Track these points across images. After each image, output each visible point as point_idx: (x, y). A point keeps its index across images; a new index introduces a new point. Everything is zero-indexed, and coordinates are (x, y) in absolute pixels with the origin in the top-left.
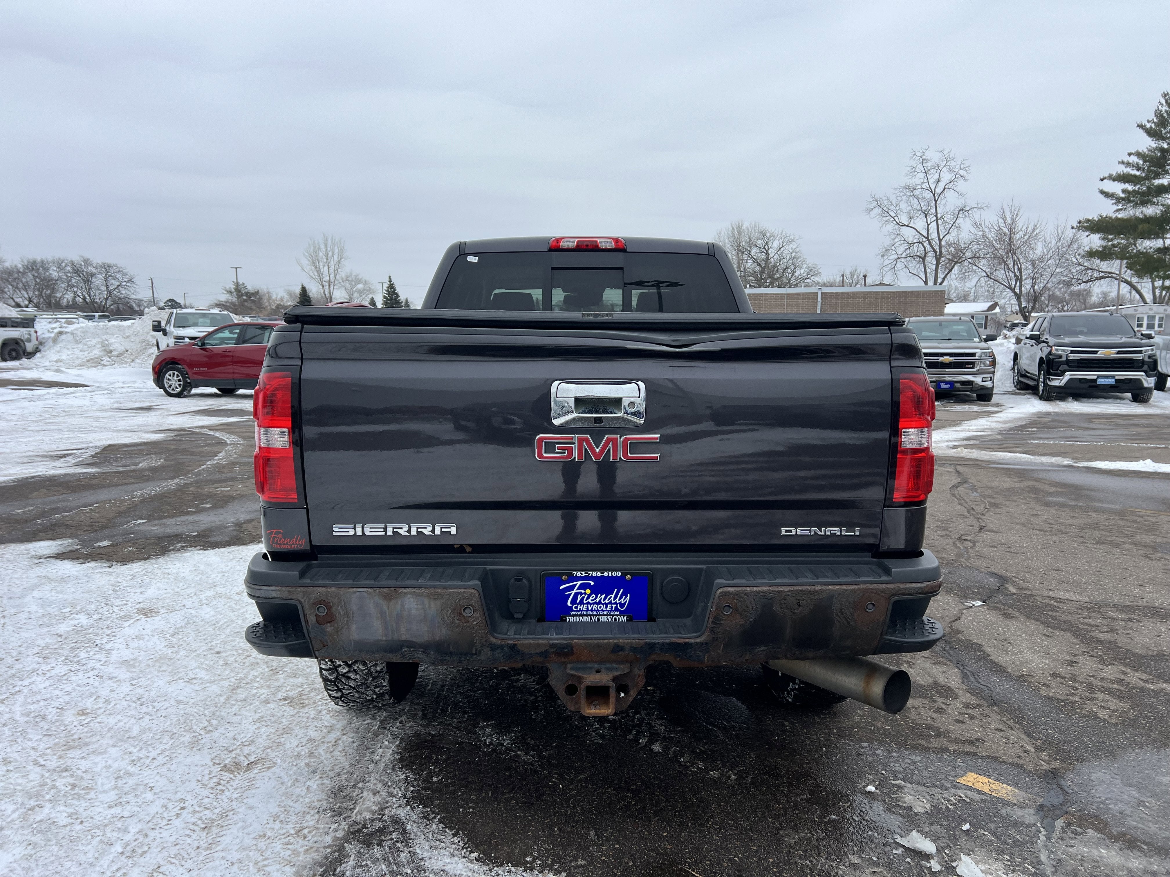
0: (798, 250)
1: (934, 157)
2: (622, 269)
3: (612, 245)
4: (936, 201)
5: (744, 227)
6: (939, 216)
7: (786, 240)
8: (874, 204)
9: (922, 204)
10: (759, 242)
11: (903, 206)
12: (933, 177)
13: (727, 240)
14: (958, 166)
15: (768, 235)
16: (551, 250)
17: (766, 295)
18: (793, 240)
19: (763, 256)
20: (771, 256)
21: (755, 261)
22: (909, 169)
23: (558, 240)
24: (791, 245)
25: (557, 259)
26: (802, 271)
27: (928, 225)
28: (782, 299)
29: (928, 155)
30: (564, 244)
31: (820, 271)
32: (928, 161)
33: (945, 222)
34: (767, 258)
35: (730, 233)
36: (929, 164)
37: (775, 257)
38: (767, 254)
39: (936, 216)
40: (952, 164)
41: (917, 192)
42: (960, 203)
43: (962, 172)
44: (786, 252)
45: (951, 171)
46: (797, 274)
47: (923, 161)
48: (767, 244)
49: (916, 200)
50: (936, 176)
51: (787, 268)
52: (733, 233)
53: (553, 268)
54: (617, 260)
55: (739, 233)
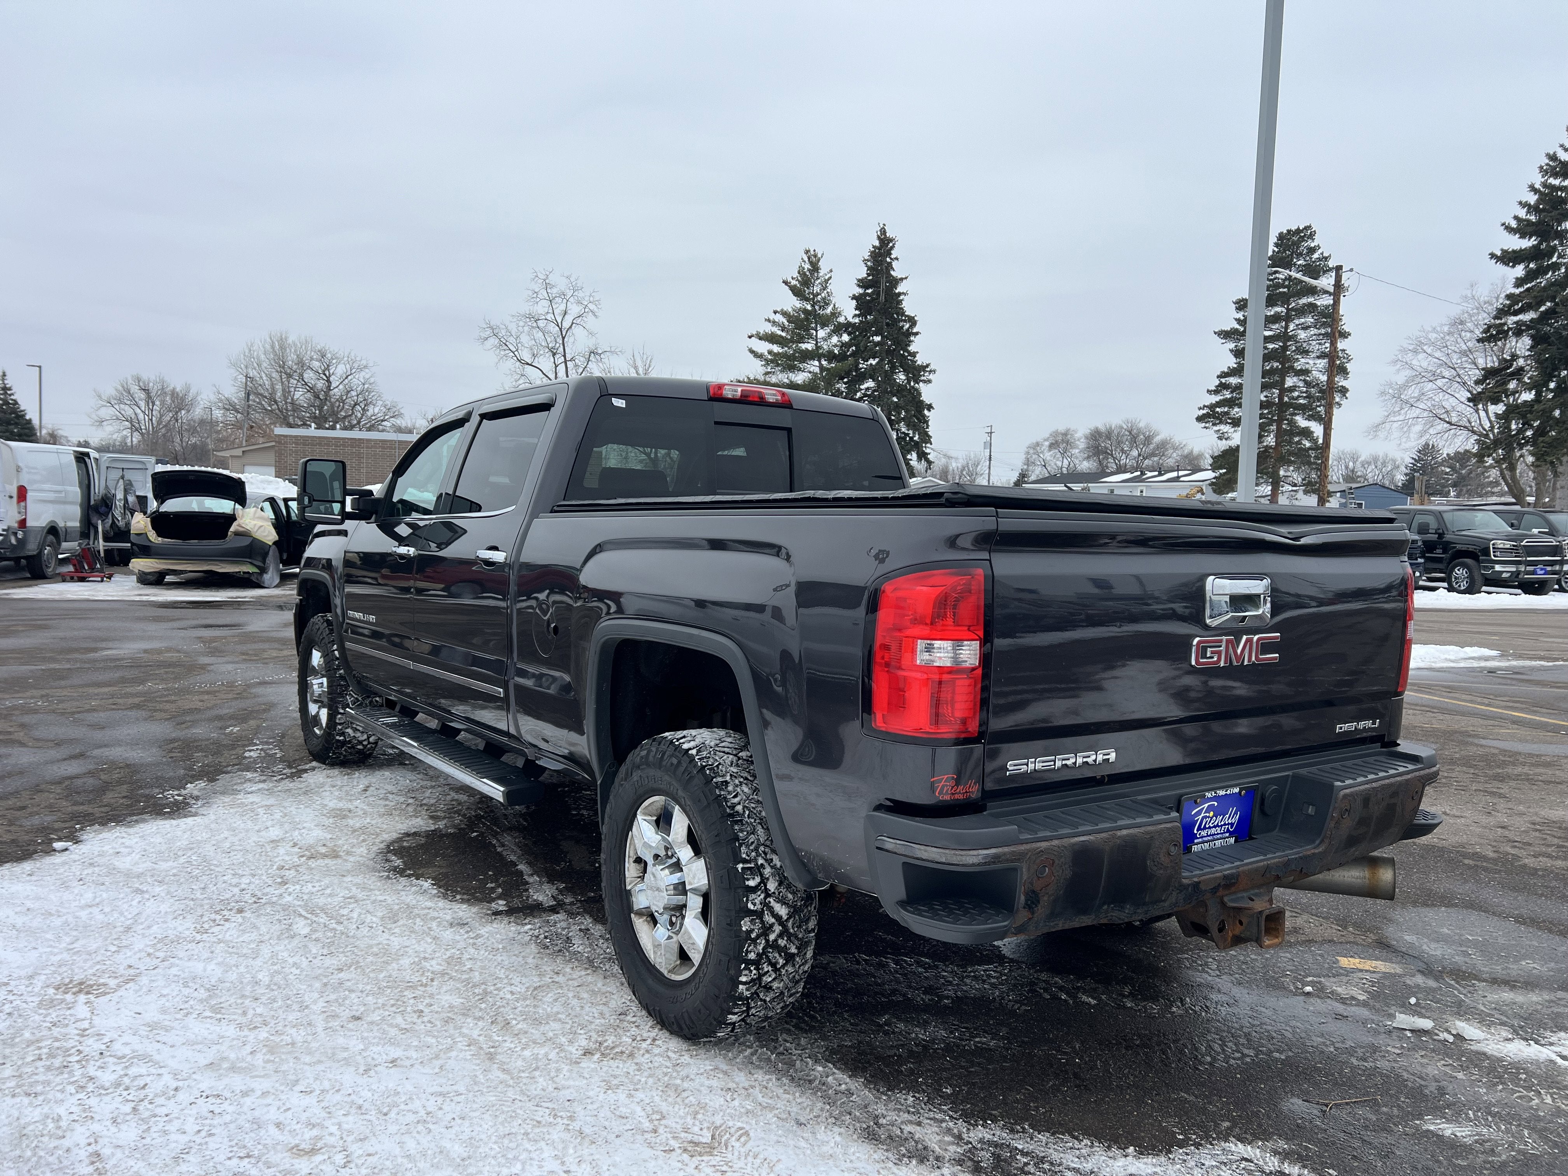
0: (372, 380)
1: (560, 283)
2: (789, 429)
4: (563, 338)
5: (290, 341)
6: (568, 357)
7: (356, 365)
8: (489, 332)
9: (549, 340)
10: (316, 364)
11: (524, 339)
12: (559, 308)
13: (263, 357)
14: (587, 298)
15: (329, 356)
16: (713, 399)
18: (366, 367)
19: (321, 384)
20: (334, 385)
21: (311, 389)
22: (530, 293)
23: (720, 387)
24: (363, 374)
26: (376, 410)
27: (556, 366)
29: (552, 279)
30: (728, 393)
31: (402, 411)
32: (553, 287)
33: (576, 366)
34: (329, 388)
35: (268, 347)
36: (555, 291)
37: (341, 387)
38: (328, 381)
39: (564, 356)
40: (580, 294)
41: (541, 324)
42: (591, 343)
43: (592, 307)
44: (356, 381)
45: (579, 303)
46: (369, 414)
47: (547, 286)
48: (328, 368)
49: (541, 334)
50: (563, 307)
51: (356, 404)
52: (273, 347)
53: (716, 423)
54: (784, 418)
55: (282, 348)
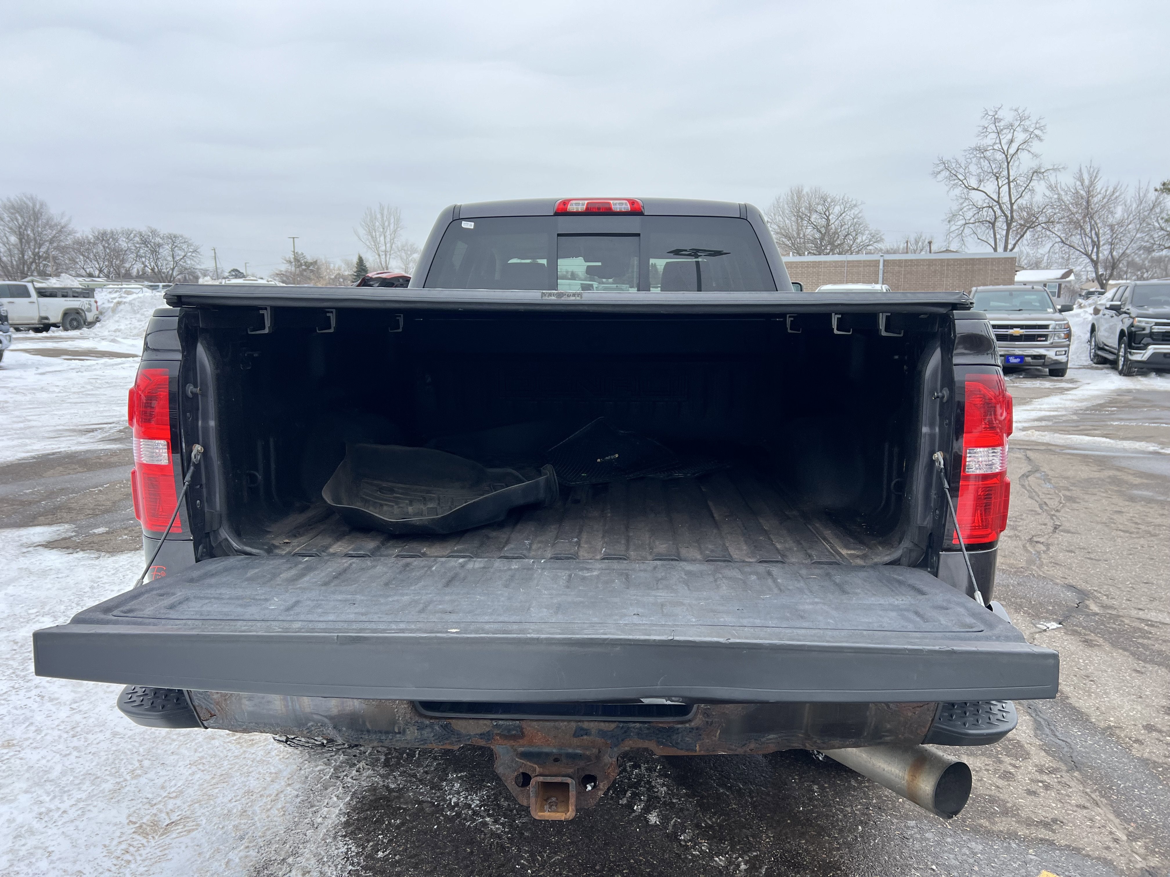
0: (860, 215)
1: (1007, 116)
2: (638, 235)
3: (626, 207)
4: (1008, 163)
5: (804, 192)
6: (1011, 178)
7: (848, 205)
8: (942, 167)
9: (993, 166)
10: (820, 208)
11: (973, 168)
12: (1006, 138)
13: (786, 206)
14: (1033, 126)
15: (829, 200)
16: (557, 214)
17: (825, 262)
18: (855, 206)
19: (823, 222)
20: (832, 222)
21: (815, 227)
22: (980, 129)
23: (565, 203)
24: (853, 211)
25: (565, 224)
26: (864, 238)
27: (999, 188)
28: (841, 267)
29: (1000, 114)
30: (572, 207)
31: (883, 237)
32: (1000, 120)
33: (1017, 185)
34: (828, 225)
35: (789, 198)
36: (1002, 124)
37: (836, 223)
38: (828, 220)
39: (1008, 178)
40: (1027, 123)
41: (988, 154)
42: (1034, 164)
43: (1037, 132)
44: (848, 217)
45: (1025, 130)
46: (858, 241)
47: (996, 121)
48: (828, 210)
49: (986, 162)
50: (1009, 136)
51: (848, 234)
52: (792, 199)
53: (559, 235)
54: (632, 224)
55: (799, 198)
